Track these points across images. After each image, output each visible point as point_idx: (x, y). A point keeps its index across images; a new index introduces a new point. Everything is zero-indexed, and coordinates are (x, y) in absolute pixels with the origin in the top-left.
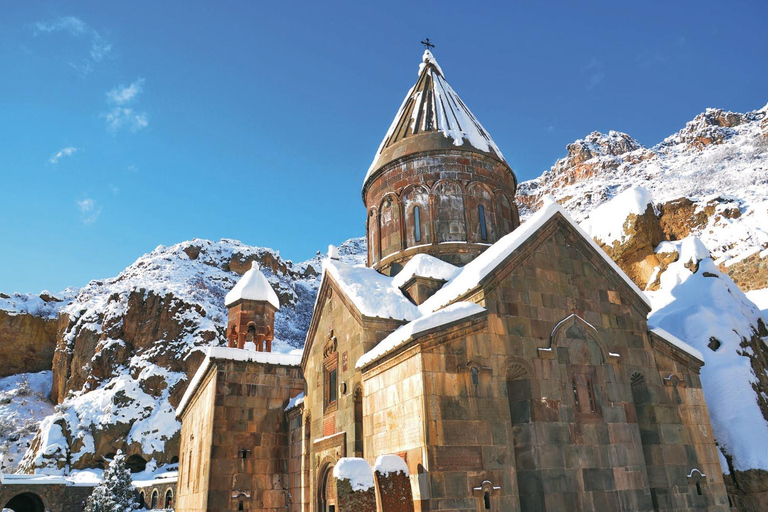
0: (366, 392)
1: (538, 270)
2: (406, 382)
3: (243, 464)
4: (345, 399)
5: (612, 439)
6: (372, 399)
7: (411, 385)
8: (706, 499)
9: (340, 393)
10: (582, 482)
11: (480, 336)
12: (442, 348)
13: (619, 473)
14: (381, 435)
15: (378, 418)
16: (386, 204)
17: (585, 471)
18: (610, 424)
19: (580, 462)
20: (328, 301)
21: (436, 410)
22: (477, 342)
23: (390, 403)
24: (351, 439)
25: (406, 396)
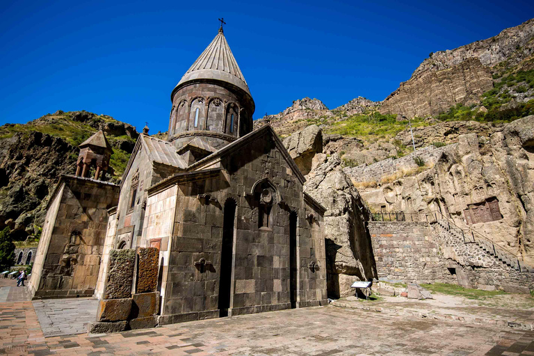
0: (148, 204)
1: (253, 151)
2: (168, 199)
3: (74, 239)
4: (138, 207)
5: (275, 242)
6: (150, 208)
7: (170, 202)
8: (316, 275)
9: (136, 203)
10: (256, 262)
11: (214, 180)
12: (191, 184)
13: (276, 259)
14: (151, 228)
15: (152, 218)
16: (182, 104)
17: (258, 256)
18: (276, 234)
19: (257, 251)
20: (139, 151)
21: (181, 216)
22: (211, 183)
23: (158, 210)
24: (137, 229)
25: (167, 208)
